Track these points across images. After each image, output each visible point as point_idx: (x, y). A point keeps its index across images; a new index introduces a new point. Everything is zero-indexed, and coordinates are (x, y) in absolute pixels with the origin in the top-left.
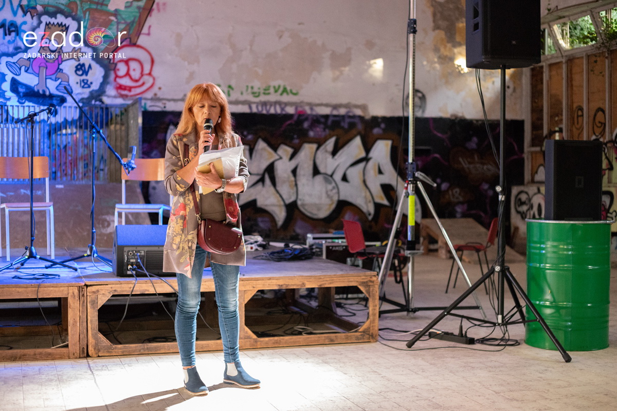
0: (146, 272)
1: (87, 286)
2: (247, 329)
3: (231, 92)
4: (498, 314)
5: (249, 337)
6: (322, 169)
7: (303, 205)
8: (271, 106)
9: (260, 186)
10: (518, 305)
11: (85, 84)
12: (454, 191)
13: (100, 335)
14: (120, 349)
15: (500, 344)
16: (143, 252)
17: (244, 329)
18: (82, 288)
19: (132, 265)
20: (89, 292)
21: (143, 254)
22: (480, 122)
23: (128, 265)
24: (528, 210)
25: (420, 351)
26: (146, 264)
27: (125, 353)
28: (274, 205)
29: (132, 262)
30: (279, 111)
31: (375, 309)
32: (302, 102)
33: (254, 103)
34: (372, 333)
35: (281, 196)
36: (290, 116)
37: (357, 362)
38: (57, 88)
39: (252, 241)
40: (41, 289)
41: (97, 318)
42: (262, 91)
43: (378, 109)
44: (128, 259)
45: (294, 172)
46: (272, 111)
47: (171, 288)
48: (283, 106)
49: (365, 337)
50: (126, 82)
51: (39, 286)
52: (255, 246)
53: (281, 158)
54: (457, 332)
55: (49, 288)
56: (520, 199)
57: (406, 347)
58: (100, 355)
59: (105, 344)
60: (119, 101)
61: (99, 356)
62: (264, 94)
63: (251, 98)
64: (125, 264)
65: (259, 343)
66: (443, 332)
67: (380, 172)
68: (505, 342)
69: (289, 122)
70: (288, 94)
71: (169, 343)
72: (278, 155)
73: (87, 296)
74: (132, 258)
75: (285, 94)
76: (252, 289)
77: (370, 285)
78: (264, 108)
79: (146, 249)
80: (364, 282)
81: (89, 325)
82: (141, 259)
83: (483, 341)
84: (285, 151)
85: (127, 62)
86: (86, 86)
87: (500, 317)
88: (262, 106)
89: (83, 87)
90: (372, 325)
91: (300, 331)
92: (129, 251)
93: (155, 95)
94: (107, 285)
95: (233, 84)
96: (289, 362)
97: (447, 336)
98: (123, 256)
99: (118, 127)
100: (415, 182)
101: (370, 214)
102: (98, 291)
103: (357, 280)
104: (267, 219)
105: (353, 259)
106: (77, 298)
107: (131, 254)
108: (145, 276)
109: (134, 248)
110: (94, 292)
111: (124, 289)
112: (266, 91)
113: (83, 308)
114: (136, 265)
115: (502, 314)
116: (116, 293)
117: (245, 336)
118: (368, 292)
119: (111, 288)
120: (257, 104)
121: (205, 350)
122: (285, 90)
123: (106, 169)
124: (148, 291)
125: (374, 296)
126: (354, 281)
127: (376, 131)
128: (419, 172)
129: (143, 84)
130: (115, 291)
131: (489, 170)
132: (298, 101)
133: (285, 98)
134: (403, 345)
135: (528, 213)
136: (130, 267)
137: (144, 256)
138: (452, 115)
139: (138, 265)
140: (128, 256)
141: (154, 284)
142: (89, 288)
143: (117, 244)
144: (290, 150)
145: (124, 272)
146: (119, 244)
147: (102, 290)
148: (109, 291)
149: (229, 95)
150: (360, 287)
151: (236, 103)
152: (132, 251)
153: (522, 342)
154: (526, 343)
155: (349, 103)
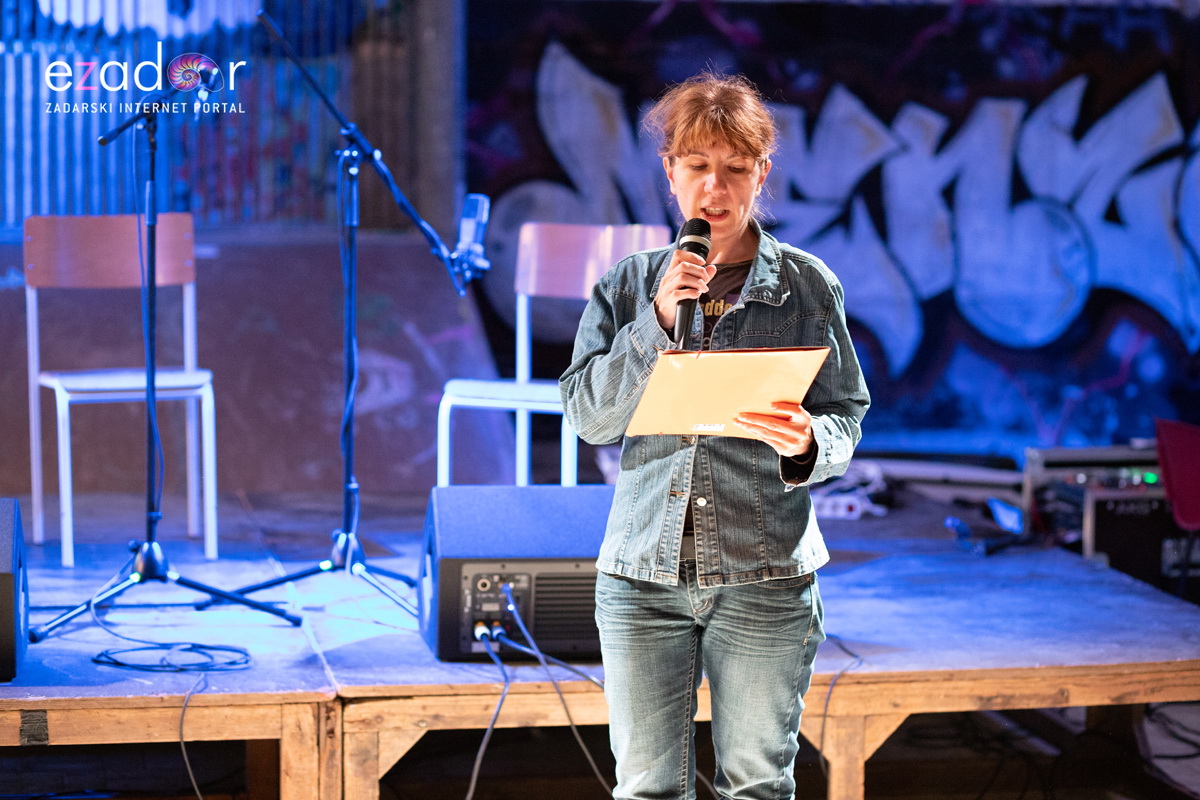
0: (534, 651)
1: (343, 701)
6: (1038, 182)
7: (975, 303)
9: (836, 239)
16: (524, 578)
18: (329, 710)
19: (489, 624)
20: (351, 722)
21: (524, 584)
23: (474, 623)
26: (536, 619)
28: (880, 301)
29: (489, 613)
35: (904, 272)
36: (937, 13)
40: (190, 714)
44: (475, 601)
45: (949, 194)
51: (185, 705)
52: (861, 505)
53: (905, 148)
55: (219, 710)
64: (465, 619)
69: (932, 31)
72: (898, 136)
73: (343, 734)
74: (489, 600)
79: (535, 569)
82: (517, 600)
84: (920, 123)
92: (478, 577)
94: (409, 697)
98: (459, 592)
99: (384, 49)
101: (1192, 332)
102: (379, 718)
106: (310, 742)
107: (484, 585)
108: (530, 660)
109: (496, 568)
110: (366, 723)
111: (465, 713)
113: (329, 775)
114: (503, 624)
116: (439, 726)
119: (424, 708)
124: (545, 717)
130: (436, 717)
136: (481, 630)
137: (527, 593)
139: (506, 620)
140: (474, 591)
141: (566, 696)
142: (351, 709)
143: (439, 552)
144: (935, 123)
145: (463, 643)
146: (446, 554)
147: (394, 715)
148: (416, 719)
152: (490, 576)
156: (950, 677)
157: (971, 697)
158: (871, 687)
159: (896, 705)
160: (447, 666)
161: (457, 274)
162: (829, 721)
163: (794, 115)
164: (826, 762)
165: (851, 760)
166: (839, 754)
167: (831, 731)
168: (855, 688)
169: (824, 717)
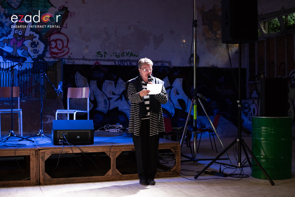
0: (68, 143)
1: (39, 150)
3: (106, 55)
5: (118, 174)
8: (125, 62)
9: (120, 101)
10: (248, 158)
11: (36, 51)
12: (213, 102)
13: (46, 174)
14: (56, 180)
15: (240, 176)
16: (66, 133)
17: (116, 170)
18: (37, 151)
20: (40, 153)
22: (225, 69)
24: (249, 111)
25: (200, 180)
26: (68, 139)
27: (58, 183)
28: (126, 110)
29: (61, 138)
30: (129, 64)
31: (179, 160)
33: (117, 60)
34: (177, 172)
36: (134, 67)
38: (22, 54)
39: (118, 127)
40: (17, 152)
41: (44, 165)
42: (121, 55)
43: (177, 62)
46: (126, 64)
47: (80, 150)
48: (131, 62)
49: (174, 174)
50: (55, 50)
51: (16, 150)
52: (119, 130)
54: (218, 171)
55: (21, 151)
59: (48, 178)
60: (52, 60)
61: (45, 184)
63: (115, 58)
64: (58, 139)
65: (123, 177)
66: (211, 171)
67: (177, 93)
68: (242, 176)
70: (133, 56)
71: (79, 177)
73: (39, 155)
74: (61, 136)
77: (176, 149)
78: (122, 63)
79: (68, 131)
80: (174, 147)
81: (41, 169)
83: (231, 175)
85: (56, 41)
86: (36, 52)
89: (35, 53)
90: (177, 168)
92: (59, 133)
93: (69, 56)
94: (49, 149)
95: (107, 51)
97: (213, 173)
98: (57, 135)
99: (51, 72)
100: (197, 98)
101: (173, 114)
102: (45, 152)
103: (170, 146)
104: (123, 116)
105: (166, 136)
106: (34, 156)
107: (60, 134)
108: (67, 145)
109: (62, 131)
110: (43, 153)
111: (58, 151)
112: (123, 55)
113: (37, 161)
115: (240, 162)
116: (54, 153)
118: (176, 152)
119: (51, 151)
120: (119, 61)
121: (97, 181)
122: (132, 54)
123: (46, 93)
124: (69, 152)
125: (178, 154)
127: (176, 74)
128: (199, 94)
129: (64, 51)
130: (53, 152)
131: (230, 92)
133: (132, 58)
134: (193, 177)
135: (249, 113)
136: (60, 140)
137: (66, 135)
138: (212, 66)
139: (64, 139)
140: (59, 135)
141: (72, 149)
142: (40, 151)
143: (54, 129)
145: (57, 143)
146: (55, 129)
147: (47, 152)
149: (105, 57)
150: (171, 150)
151: (108, 60)
152: (61, 133)
153: (250, 176)
154: (252, 176)
155: (162, 60)
156: (128, 146)
157: (131, 149)
158: (117, 147)
159: (120, 150)
160: (55, 145)
161: (58, 93)
163: (113, 82)
164: (110, 158)
165: (114, 158)
166: (112, 157)
167: (111, 154)
168: (115, 147)
169: (110, 152)
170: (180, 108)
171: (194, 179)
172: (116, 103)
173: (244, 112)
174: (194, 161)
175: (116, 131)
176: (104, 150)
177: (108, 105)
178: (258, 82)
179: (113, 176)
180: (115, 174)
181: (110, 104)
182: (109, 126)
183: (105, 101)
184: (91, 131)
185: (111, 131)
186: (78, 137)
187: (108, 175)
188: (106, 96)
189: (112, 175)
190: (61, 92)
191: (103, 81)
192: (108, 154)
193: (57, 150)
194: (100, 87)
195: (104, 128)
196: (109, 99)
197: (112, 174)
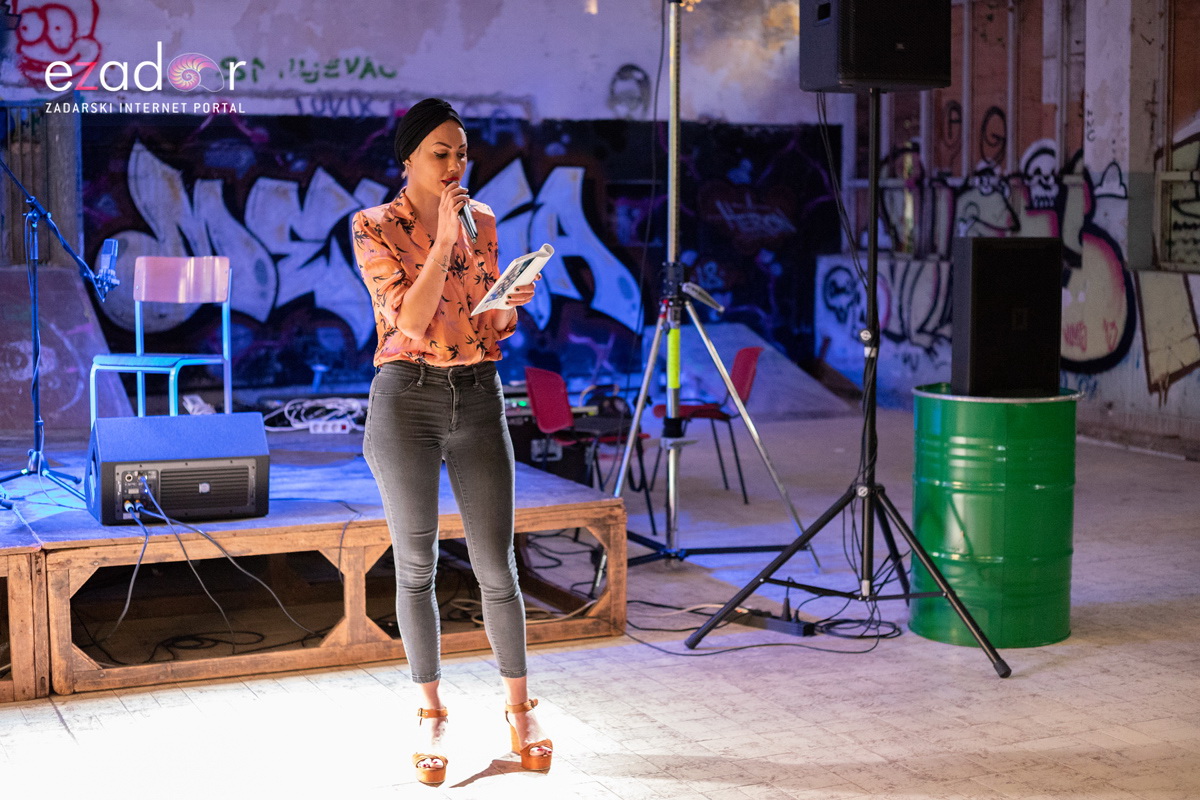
0: (163, 517)
1: (46, 552)
2: (370, 622)
3: (259, 72)
4: (863, 578)
5: (375, 639)
8: (341, 100)
9: (321, 262)
10: (895, 555)
12: (707, 267)
13: (77, 651)
14: (118, 675)
15: (866, 634)
16: (154, 473)
17: (365, 624)
18: (37, 558)
19: (132, 500)
20: (51, 565)
21: (154, 476)
22: (757, 130)
23: (124, 501)
24: (851, 304)
25: (713, 656)
26: (162, 497)
27: (127, 685)
28: (349, 302)
29: (133, 495)
30: (357, 110)
31: (619, 572)
32: (403, 92)
33: (307, 94)
34: (615, 619)
36: (378, 122)
37: (599, 690)
39: (342, 410)
41: (68, 617)
42: (322, 70)
43: (558, 104)
44: (124, 488)
46: (344, 111)
47: (216, 548)
48: (365, 100)
49: (600, 627)
50: (40, 53)
54: (779, 611)
56: (834, 283)
57: (685, 647)
58: (77, 690)
59: (86, 668)
60: (29, 94)
61: (74, 693)
62: (327, 75)
63: (301, 86)
64: (119, 499)
65: (394, 649)
66: (749, 610)
67: (561, 232)
68: (875, 631)
69: (377, 134)
70: (375, 75)
71: (216, 660)
72: (358, 201)
73: (46, 572)
74: (132, 487)
75: (369, 76)
76: (378, 542)
77: (609, 525)
78: (327, 104)
79: (161, 467)
80: (599, 520)
81: (52, 631)
82: (150, 486)
83: (830, 626)
84: (371, 190)
85: (42, 12)
87: (866, 584)
88: (323, 101)
90: (613, 603)
91: (464, 612)
92: (125, 473)
94: (86, 548)
95: (263, 56)
96: (465, 693)
97: (757, 618)
98: (114, 482)
99: (27, 147)
100: (681, 302)
101: (541, 317)
102: (69, 561)
103: (586, 516)
104: (336, 331)
105: (544, 441)
106: (27, 578)
107: (129, 478)
108: (163, 522)
109: (136, 467)
110: (61, 565)
111: (122, 556)
112: (331, 71)
113: (39, 598)
114: (142, 501)
115: (871, 579)
116: (106, 565)
117: (367, 637)
118: (607, 538)
119: (96, 553)
120: (314, 97)
121: (288, 669)
122: (369, 68)
124: (171, 556)
125: (617, 546)
126: (579, 518)
127: (553, 149)
128: (690, 284)
129: (77, 58)
130: (104, 559)
131: (774, 225)
132: (397, 90)
133: (370, 85)
134: (678, 642)
135: (851, 309)
136: (128, 505)
137: (156, 481)
138: (702, 116)
139: (144, 499)
140: (123, 482)
142: (51, 556)
143: (100, 460)
144: (382, 191)
145: (117, 515)
146: (105, 460)
147: (78, 558)
148: (92, 561)
149: (255, 79)
150: (590, 529)
151: (271, 94)
152: (132, 472)
153: (904, 627)
154: (912, 629)
155: (498, 94)
158: (368, 529)
160: (107, 528)
161: (99, 288)
162: (343, 550)
163: (292, 187)
164: (342, 575)
165: (357, 573)
166: (350, 570)
167: (345, 556)
168: (358, 530)
169: (340, 548)
170: (572, 292)
171: (683, 649)
172: (306, 273)
173: (831, 308)
174: (668, 556)
175: (338, 430)
176: (316, 543)
177: (272, 283)
178: (891, 183)
179: (356, 646)
180: (361, 638)
181: (282, 278)
182: (301, 403)
183: (259, 267)
184: (257, 463)
185: (319, 427)
186: (204, 488)
187: (334, 645)
188: (263, 245)
189: (350, 645)
190: (112, 286)
191: (250, 183)
192: (332, 558)
193: (120, 552)
194: (236, 207)
195: (283, 413)
196: (277, 258)
197: (350, 639)
